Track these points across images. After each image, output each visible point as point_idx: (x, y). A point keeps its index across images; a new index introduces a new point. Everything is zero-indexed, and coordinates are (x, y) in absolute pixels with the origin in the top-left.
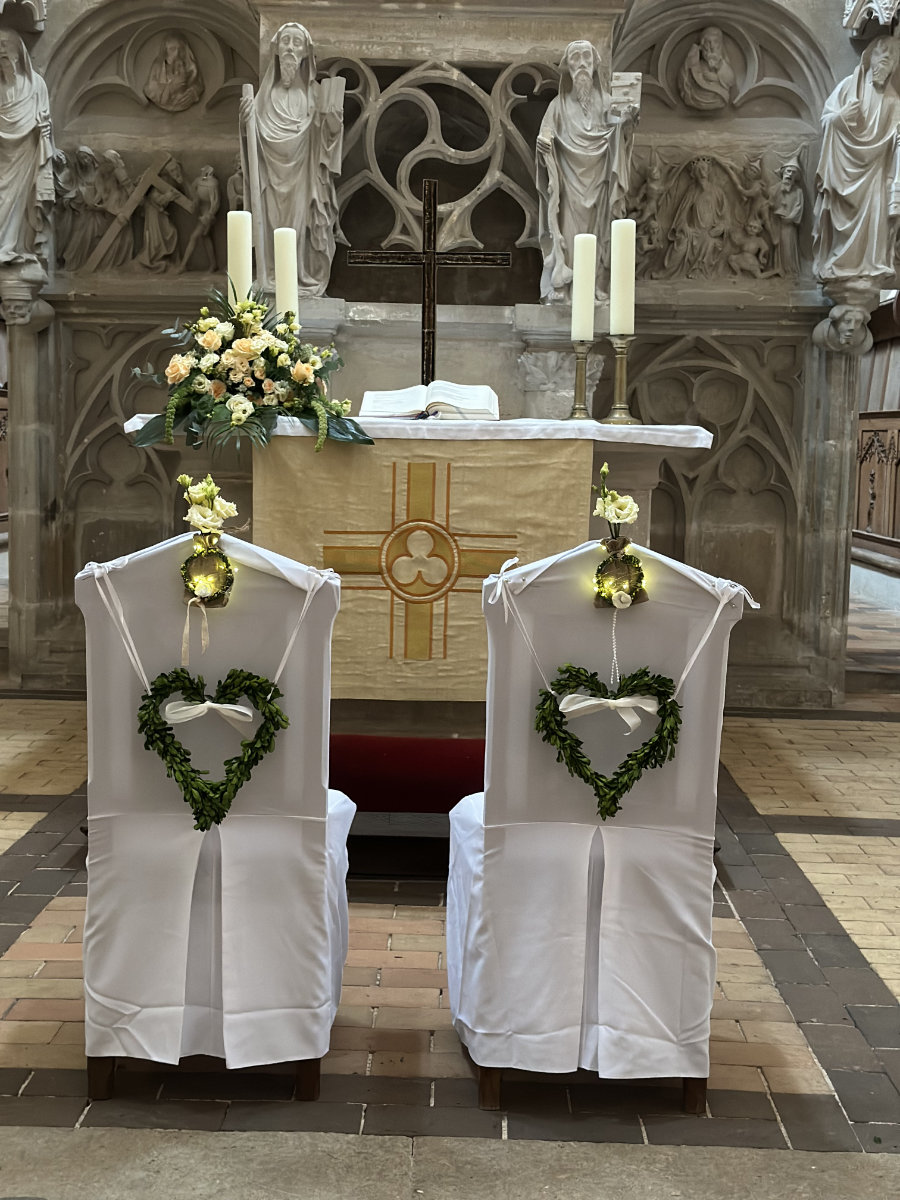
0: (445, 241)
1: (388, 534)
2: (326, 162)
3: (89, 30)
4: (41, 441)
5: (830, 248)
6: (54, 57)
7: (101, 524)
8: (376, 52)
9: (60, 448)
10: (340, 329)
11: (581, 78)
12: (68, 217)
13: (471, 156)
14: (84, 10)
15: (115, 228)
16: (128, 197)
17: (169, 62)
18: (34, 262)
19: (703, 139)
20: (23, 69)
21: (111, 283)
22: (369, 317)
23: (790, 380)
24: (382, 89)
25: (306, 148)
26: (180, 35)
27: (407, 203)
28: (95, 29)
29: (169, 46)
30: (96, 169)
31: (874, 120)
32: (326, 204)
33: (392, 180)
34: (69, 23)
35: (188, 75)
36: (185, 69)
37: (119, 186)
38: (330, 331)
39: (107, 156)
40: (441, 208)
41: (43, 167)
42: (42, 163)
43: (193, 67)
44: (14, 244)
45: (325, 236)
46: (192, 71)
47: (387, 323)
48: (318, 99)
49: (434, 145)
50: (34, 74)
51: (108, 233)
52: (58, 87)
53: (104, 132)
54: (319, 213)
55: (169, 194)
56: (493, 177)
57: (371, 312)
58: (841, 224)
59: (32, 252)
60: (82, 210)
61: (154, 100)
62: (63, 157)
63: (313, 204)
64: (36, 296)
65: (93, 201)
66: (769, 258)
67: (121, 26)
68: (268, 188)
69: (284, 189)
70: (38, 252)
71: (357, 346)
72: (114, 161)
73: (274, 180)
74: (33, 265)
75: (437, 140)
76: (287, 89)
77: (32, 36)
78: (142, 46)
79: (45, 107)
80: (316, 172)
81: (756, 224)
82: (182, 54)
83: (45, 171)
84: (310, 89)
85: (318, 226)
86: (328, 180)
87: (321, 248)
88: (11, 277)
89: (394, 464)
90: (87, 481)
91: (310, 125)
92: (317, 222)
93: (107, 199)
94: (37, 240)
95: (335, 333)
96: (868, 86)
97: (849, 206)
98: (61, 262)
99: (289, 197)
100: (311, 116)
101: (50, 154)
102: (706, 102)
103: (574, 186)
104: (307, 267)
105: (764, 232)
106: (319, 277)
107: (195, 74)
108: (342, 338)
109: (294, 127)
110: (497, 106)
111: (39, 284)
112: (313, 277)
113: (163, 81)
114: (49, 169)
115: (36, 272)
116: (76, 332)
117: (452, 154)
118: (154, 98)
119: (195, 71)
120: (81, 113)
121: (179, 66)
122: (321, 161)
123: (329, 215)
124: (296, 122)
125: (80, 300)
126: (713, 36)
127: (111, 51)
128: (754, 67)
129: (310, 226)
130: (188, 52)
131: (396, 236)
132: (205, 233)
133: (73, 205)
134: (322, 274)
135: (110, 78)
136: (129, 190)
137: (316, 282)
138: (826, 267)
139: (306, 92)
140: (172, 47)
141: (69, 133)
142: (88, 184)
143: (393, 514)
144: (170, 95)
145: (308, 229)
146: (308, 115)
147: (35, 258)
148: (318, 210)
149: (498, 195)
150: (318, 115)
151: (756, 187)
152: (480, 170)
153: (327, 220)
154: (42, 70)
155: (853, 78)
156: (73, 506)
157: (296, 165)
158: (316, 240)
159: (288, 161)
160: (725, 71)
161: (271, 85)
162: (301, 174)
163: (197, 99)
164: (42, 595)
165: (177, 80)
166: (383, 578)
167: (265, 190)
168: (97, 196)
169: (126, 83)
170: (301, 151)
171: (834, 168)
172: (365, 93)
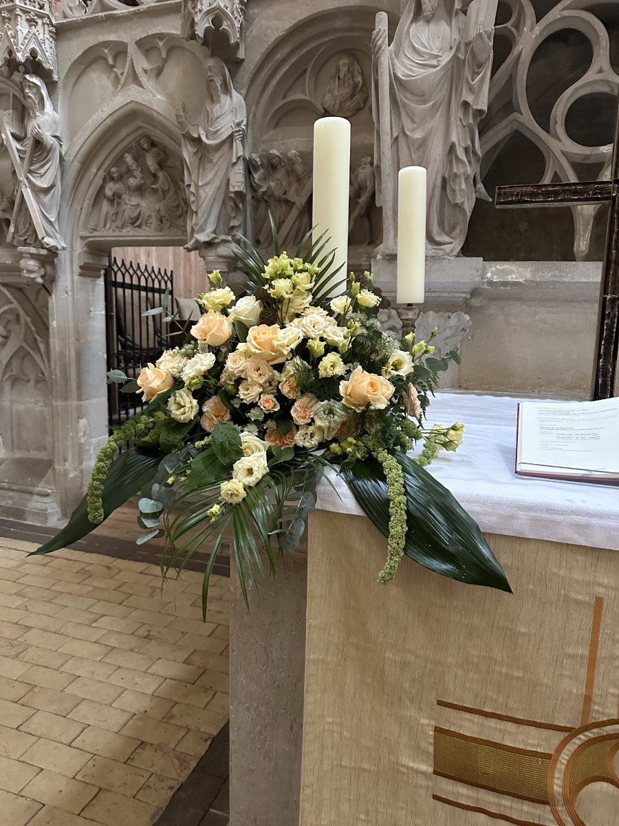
1: (572, 732)
2: (469, 98)
3: (279, 56)
6: (253, 81)
10: (475, 292)
12: (262, 206)
14: (274, 39)
15: (294, 213)
16: (304, 187)
17: (341, 77)
18: (229, 241)
20: (227, 91)
22: (510, 278)
24: (539, 18)
25: (447, 86)
26: (351, 53)
27: (562, 147)
28: (284, 55)
29: (341, 62)
30: (283, 167)
32: (466, 149)
34: (263, 50)
35: (355, 86)
36: (353, 80)
37: (298, 179)
38: (464, 295)
39: (289, 155)
41: (234, 164)
42: (234, 160)
43: (359, 79)
44: (214, 227)
45: (464, 186)
46: (359, 82)
47: (533, 285)
48: (462, 31)
49: (600, 75)
50: (234, 92)
51: (289, 217)
52: (257, 105)
53: (289, 138)
54: (458, 160)
57: (511, 272)
59: (228, 234)
60: (271, 201)
61: (328, 110)
62: (258, 160)
63: (452, 150)
65: (278, 193)
67: (304, 51)
68: (401, 134)
69: (418, 135)
70: (232, 234)
71: (493, 309)
72: (294, 158)
73: (408, 125)
74: (227, 244)
75: (605, 69)
76: (428, 22)
77: (235, 65)
78: (321, 68)
80: (456, 113)
82: (351, 69)
83: (236, 167)
84: (454, 21)
85: (456, 176)
86: (471, 121)
87: (459, 200)
88: (211, 254)
89: (599, 601)
91: (453, 57)
92: (455, 170)
93: (289, 191)
94: (232, 224)
95: (469, 296)
99: (423, 143)
100: (454, 50)
101: (241, 153)
104: (441, 224)
106: (454, 234)
107: (360, 85)
108: (476, 302)
109: (434, 62)
112: (448, 234)
113: (336, 93)
114: (240, 167)
118: (328, 107)
119: (361, 82)
120: (275, 127)
121: (349, 79)
122: (463, 98)
123: (469, 162)
124: (437, 56)
129: (446, 176)
130: (357, 67)
132: (363, 212)
133: (266, 198)
134: (458, 230)
135: (297, 95)
136: (305, 182)
137: (451, 240)
139: (450, 24)
140: (344, 62)
141: (264, 142)
142: (278, 180)
143: (588, 699)
144: (341, 104)
145: (444, 180)
146: (451, 48)
147: (230, 238)
148: (457, 157)
150: (462, 46)
153: (468, 169)
154: (244, 92)
157: (434, 105)
158: (453, 190)
159: (424, 102)
161: (409, 21)
162: (439, 117)
163: (362, 105)
165: (346, 91)
166: (555, 813)
167: (397, 137)
168: (283, 188)
169: (307, 98)
170: (441, 89)
172: (517, 26)
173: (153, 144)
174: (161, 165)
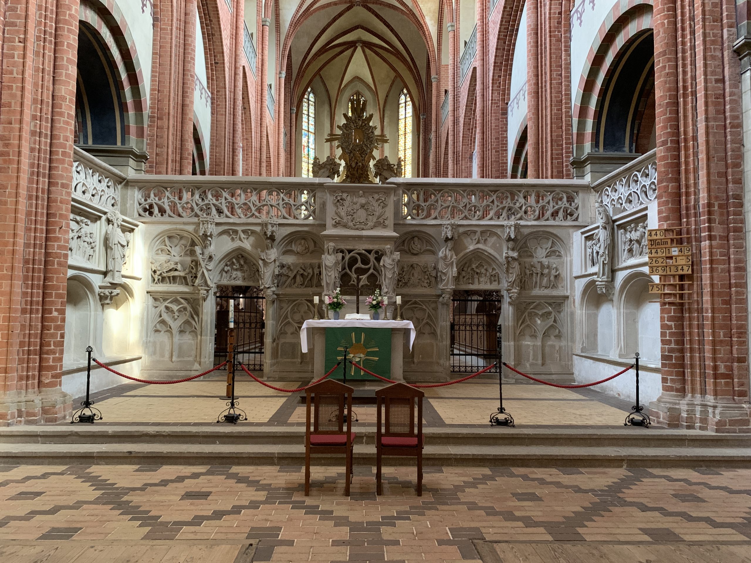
0: (361, 283)
2: (338, 268)
3: (285, 239)
4: (273, 325)
5: (442, 282)
6: (278, 244)
7: (284, 343)
8: (348, 247)
9: (276, 326)
11: (388, 253)
12: (281, 277)
13: (367, 267)
15: (290, 279)
16: (293, 273)
17: (302, 244)
18: (274, 287)
19: (414, 260)
20: (272, 247)
21: (289, 291)
23: (435, 309)
24: (349, 254)
25: (334, 266)
26: (304, 239)
27: (354, 276)
28: (287, 238)
30: (286, 267)
31: (449, 257)
32: (338, 277)
33: (351, 271)
34: (282, 238)
36: (305, 246)
37: (291, 270)
40: (361, 277)
42: (276, 266)
44: (271, 283)
45: (338, 283)
46: (307, 246)
47: (350, 300)
48: (336, 257)
49: (359, 265)
50: (274, 248)
51: (288, 280)
53: (288, 259)
55: (302, 272)
56: (371, 271)
57: (348, 298)
58: (444, 278)
61: (299, 252)
62: (280, 265)
63: (336, 277)
64: (273, 294)
65: (286, 273)
66: (430, 284)
67: (292, 238)
69: (330, 274)
70: (274, 285)
72: (290, 265)
73: (328, 273)
76: (330, 255)
78: (296, 241)
79: (276, 254)
80: (336, 271)
81: (426, 277)
83: (276, 268)
84: (335, 255)
86: (338, 272)
87: (337, 285)
90: (282, 333)
91: (335, 262)
93: (288, 273)
94: (274, 282)
96: (448, 250)
97: (445, 274)
98: (278, 286)
99: (331, 276)
101: (277, 264)
102: (415, 252)
103: (387, 273)
105: (428, 278)
109: (332, 262)
110: (372, 257)
111: (274, 291)
113: (301, 248)
115: (274, 289)
116: (280, 301)
117: (363, 266)
120: (284, 255)
123: (338, 279)
125: (282, 294)
126: (416, 239)
127: (290, 242)
128: (425, 245)
129: (335, 281)
131: (352, 282)
132: (309, 280)
133: (282, 275)
135: (289, 248)
136: (293, 271)
138: (441, 286)
140: (303, 241)
141: (281, 260)
142: (285, 270)
144: (302, 251)
149: (372, 274)
150: (336, 260)
151: (426, 270)
152: (369, 269)
155: (444, 248)
156: (278, 339)
157: (332, 269)
160: (419, 246)
161: (327, 254)
162: (333, 271)
163: (308, 252)
164: (272, 359)
165: (304, 248)
167: (326, 274)
169: (293, 249)
171: (441, 266)
173: (242, 257)
174: (245, 262)
